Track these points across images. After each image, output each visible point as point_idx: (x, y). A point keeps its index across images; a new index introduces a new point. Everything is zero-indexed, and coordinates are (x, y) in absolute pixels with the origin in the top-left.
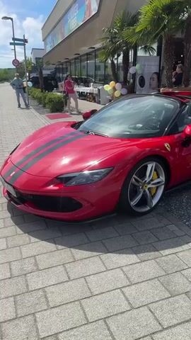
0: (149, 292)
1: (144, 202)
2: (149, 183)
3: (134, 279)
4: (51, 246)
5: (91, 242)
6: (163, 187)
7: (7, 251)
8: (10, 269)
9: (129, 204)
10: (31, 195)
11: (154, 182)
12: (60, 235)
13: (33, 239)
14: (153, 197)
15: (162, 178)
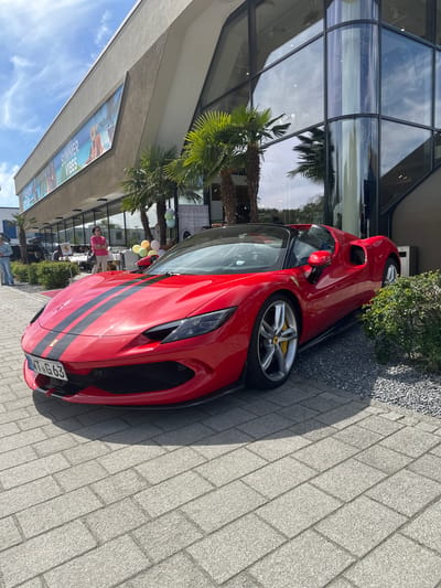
0: (352, 478)
1: (276, 365)
2: (279, 335)
4: (152, 450)
5: (218, 432)
6: (295, 341)
7: (73, 470)
8: (96, 494)
9: (260, 367)
11: (285, 333)
12: (160, 432)
13: (114, 446)
14: (286, 356)
15: (294, 327)
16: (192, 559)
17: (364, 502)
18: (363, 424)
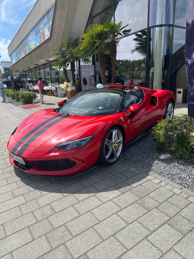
0: (134, 212)
1: (112, 156)
2: (114, 143)
3: (122, 205)
4: (58, 195)
5: (85, 187)
6: (122, 144)
7: (27, 204)
8: (35, 216)
9: (105, 158)
10: (37, 161)
11: (117, 142)
12: (62, 186)
13: (44, 193)
14: (117, 151)
15: (121, 139)
16: (67, 248)
17: (136, 224)
18: (144, 185)
